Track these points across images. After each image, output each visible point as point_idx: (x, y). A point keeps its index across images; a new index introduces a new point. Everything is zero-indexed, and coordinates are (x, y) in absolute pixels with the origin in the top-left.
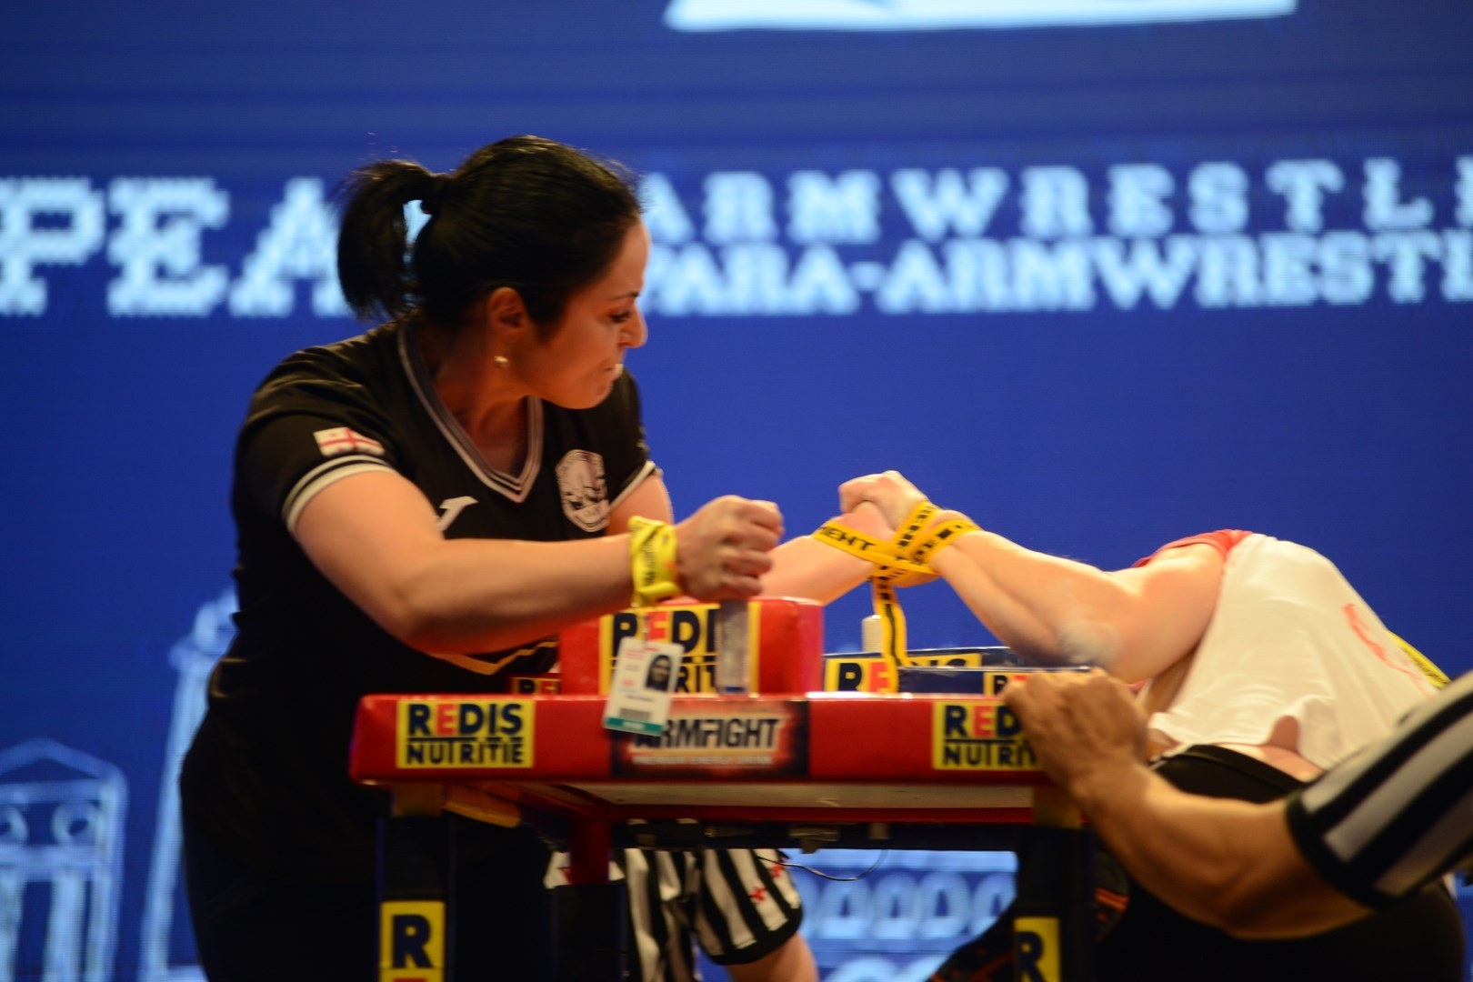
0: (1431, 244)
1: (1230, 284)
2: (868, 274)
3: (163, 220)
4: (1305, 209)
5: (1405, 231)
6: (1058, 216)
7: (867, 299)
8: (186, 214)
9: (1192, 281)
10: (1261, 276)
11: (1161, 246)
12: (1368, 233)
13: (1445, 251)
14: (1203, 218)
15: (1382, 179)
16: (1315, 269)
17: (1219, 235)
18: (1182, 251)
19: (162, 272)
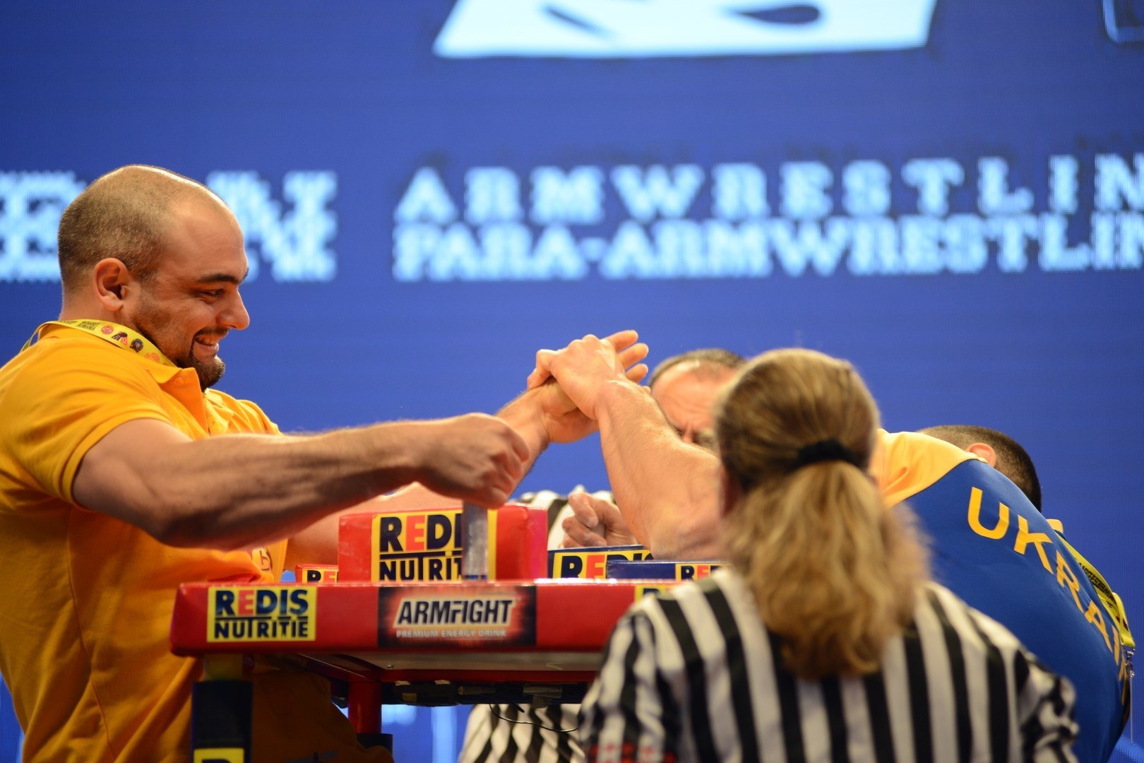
0: (1031, 225)
1: (876, 255)
2: (593, 246)
3: (34, 206)
4: (933, 197)
5: (1011, 215)
6: (742, 204)
7: (594, 267)
8: (54, 201)
9: (846, 255)
10: (900, 247)
11: (822, 225)
12: (982, 216)
13: (1041, 230)
14: (855, 203)
15: (993, 175)
16: (942, 245)
17: (867, 217)
18: (839, 230)
19: (33, 247)
